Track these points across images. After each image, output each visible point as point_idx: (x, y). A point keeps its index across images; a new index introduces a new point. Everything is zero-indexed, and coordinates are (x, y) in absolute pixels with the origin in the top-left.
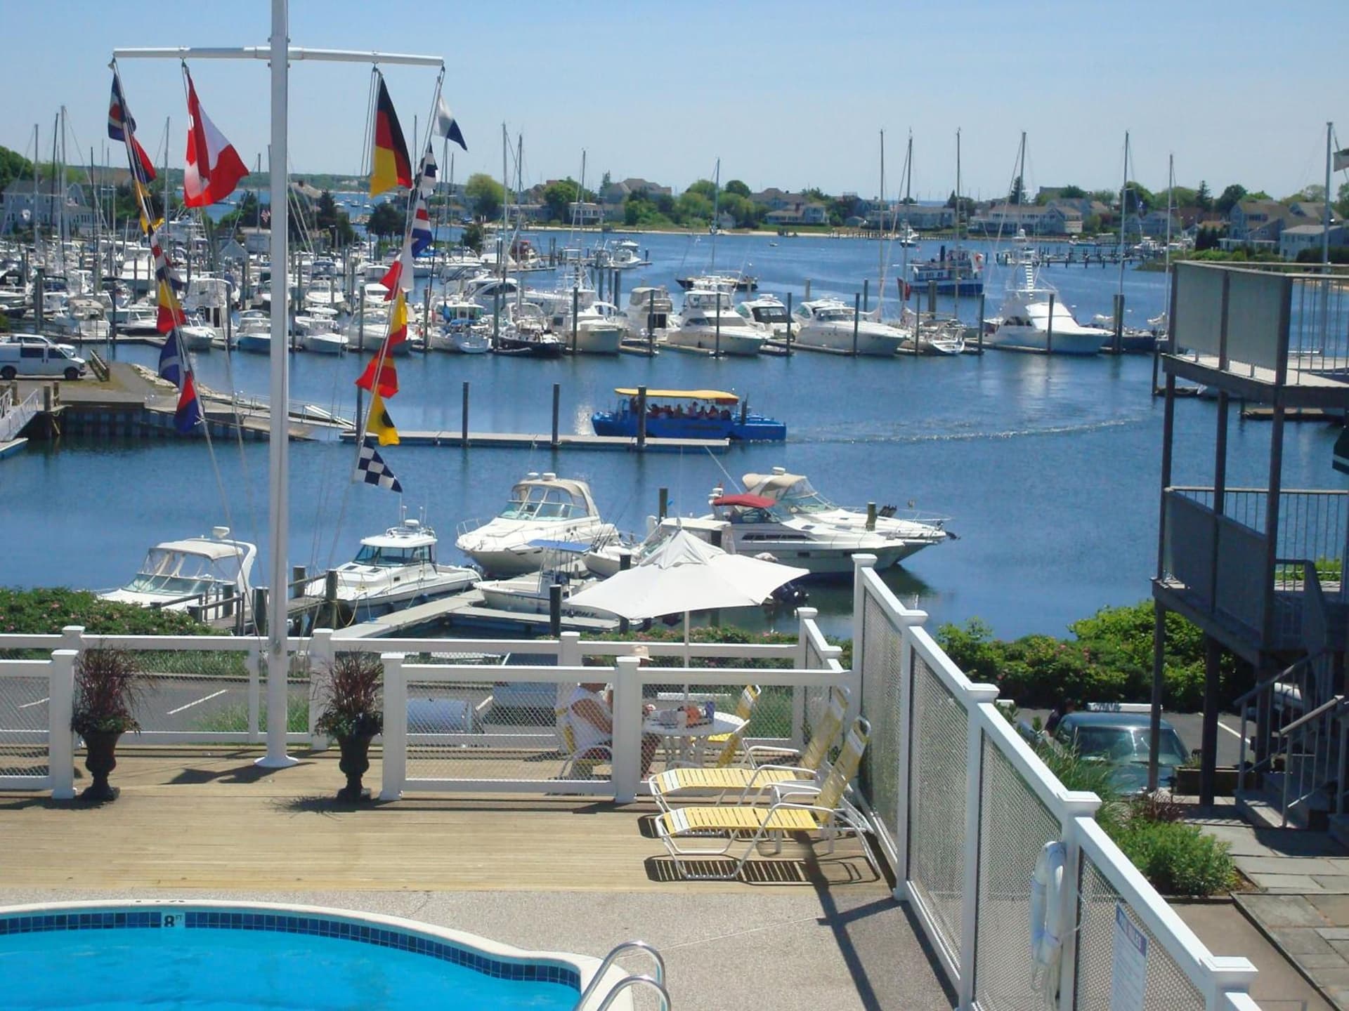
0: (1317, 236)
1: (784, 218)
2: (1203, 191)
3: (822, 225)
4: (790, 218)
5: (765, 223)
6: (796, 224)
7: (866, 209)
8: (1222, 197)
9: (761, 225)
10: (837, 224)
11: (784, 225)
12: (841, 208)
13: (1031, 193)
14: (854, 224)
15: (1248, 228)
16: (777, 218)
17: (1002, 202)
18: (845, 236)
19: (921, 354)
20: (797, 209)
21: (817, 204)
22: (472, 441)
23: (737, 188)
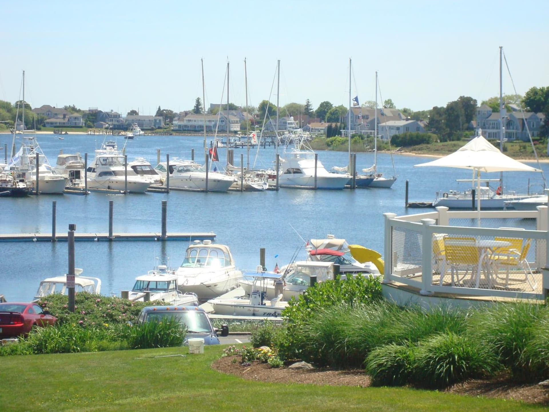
0: (401, 126)
1: (56, 123)
2: (308, 105)
3: (81, 127)
4: (60, 123)
5: (44, 126)
6: (63, 126)
7: (106, 117)
8: (318, 109)
9: (42, 128)
10: (90, 127)
11: (58, 127)
12: (91, 117)
13: (206, 107)
14: (101, 127)
15: (358, 124)
16: (52, 123)
17: (189, 112)
18: (98, 134)
19: (244, 191)
20: (64, 117)
21: (76, 115)
22: (58, 238)
23: (23, 105)
